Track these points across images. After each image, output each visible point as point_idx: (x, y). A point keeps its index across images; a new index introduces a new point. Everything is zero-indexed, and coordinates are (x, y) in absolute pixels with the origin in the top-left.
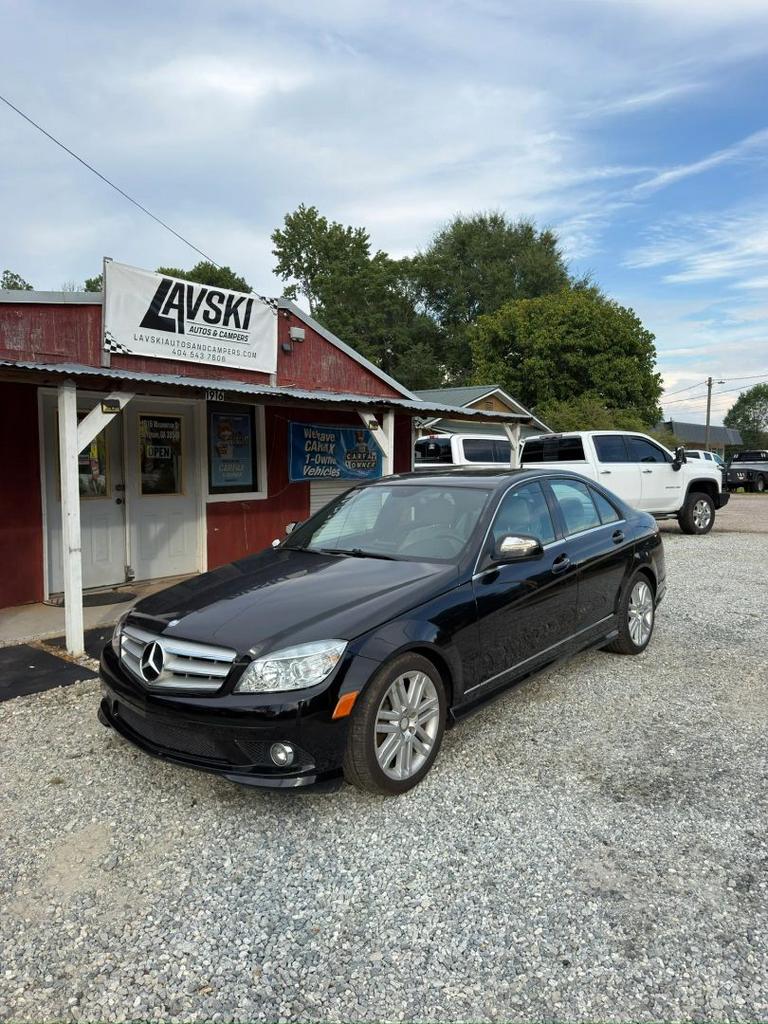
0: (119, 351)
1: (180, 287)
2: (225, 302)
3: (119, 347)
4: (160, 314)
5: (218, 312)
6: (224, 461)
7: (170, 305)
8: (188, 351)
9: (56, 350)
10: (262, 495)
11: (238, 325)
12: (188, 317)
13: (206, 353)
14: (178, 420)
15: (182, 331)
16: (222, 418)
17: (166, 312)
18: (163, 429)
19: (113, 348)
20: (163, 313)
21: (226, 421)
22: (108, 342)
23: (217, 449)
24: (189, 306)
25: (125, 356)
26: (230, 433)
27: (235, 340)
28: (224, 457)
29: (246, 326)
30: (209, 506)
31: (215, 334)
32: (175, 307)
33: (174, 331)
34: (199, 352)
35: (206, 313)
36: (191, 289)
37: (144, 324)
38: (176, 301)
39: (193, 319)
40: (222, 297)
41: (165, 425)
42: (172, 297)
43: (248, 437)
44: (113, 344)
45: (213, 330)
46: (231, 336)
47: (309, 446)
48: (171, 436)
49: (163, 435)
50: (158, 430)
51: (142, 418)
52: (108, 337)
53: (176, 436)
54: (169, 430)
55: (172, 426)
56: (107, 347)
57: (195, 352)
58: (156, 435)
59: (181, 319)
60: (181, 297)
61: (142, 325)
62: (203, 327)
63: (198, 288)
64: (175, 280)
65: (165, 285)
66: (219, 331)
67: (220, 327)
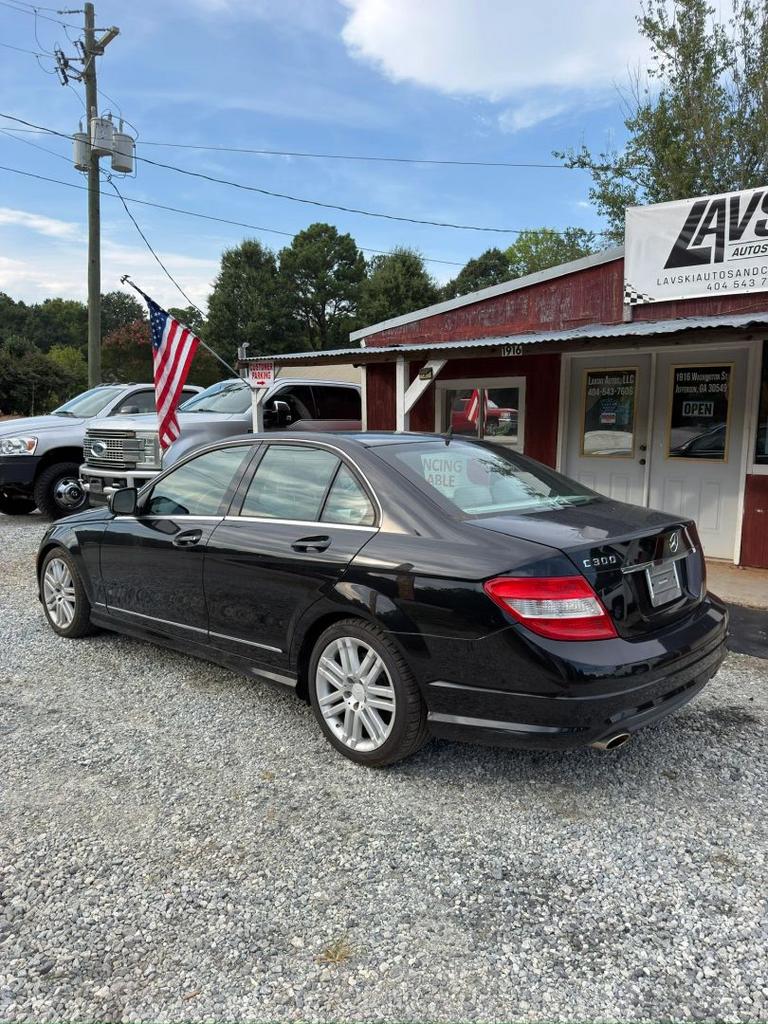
0: (640, 302)
1: (719, 206)
3: (640, 297)
4: (690, 247)
7: (705, 231)
8: (730, 282)
9: (581, 315)
12: (731, 238)
13: (758, 279)
14: (727, 369)
15: (719, 259)
17: (698, 241)
18: (704, 382)
19: (633, 300)
20: (695, 244)
22: (628, 295)
24: (733, 223)
25: (646, 305)
30: (748, 477)
32: (711, 231)
33: (708, 261)
34: (747, 279)
35: (761, 225)
36: (735, 203)
37: (669, 265)
38: (713, 225)
39: (738, 238)
41: (707, 378)
42: (708, 220)
44: (634, 296)
48: (714, 388)
49: (703, 389)
50: (697, 384)
51: (677, 371)
52: (629, 290)
53: (722, 388)
54: (713, 382)
55: (717, 377)
56: (627, 300)
57: (740, 280)
58: (693, 389)
59: (720, 244)
60: (722, 217)
61: (667, 267)
62: (755, 244)
63: (745, 196)
64: (713, 199)
65: (698, 210)
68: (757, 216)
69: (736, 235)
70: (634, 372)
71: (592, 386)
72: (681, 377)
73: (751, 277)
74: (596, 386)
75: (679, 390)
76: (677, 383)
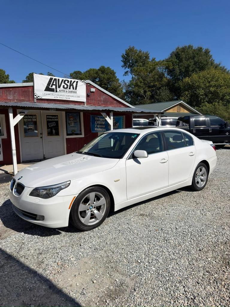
0: (39, 98)
3: (39, 97)
4: (50, 87)
5: (67, 85)
6: (71, 127)
7: (53, 85)
8: (59, 97)
9: (22, 99)
10: (83, 136)
13: (64, 97)
14: (57, 116)
16: (70, 115)
17: (52, 86)
18: (53, 118)
19: (37, 97)
21: (71, 116)
22: (36, 96)
23: (69, 123)
24: (58, 84)
25: (41, 99)
26: (73, 119)
27: (73, 93)
28: (71, 125)
29: (76, 89)
30: (67, 139)
31: (66, 92)
32: (54, 85)
33: (54, 91)
34: (62, 97)
35: (64, 86)
36: (59, 80)
40: (68, 81)
41: (54, 117)
42: (53, 82)
43: (78, 120)
44: (37, 96)
45: (66, 90)
46: (71, 92)
47: (96, 122)
48: (55, 120)
49: (53, 120)
50: (51, 119)
51: (47, 115)
52: (35, 94)
53: (57, 120)
54: (55, 118)
55: (56, 117)
56: (35, 97)
58: (51, 120)
59: (56, 88)
60: (56, 82)
61: (45, 91)
62: (63, 90)
63: (61, 79)
64: (54, 78)
65: (51, 79)
66: (68, 91)
67: (68, 90)
68: (63, 84)
69: (59, 87)
70: (36, 115)
71: (25, 118)
72: (48, 116)
73: (63, 97)
74: (26, 118)
75: (48, 120)
76: (47, 118)
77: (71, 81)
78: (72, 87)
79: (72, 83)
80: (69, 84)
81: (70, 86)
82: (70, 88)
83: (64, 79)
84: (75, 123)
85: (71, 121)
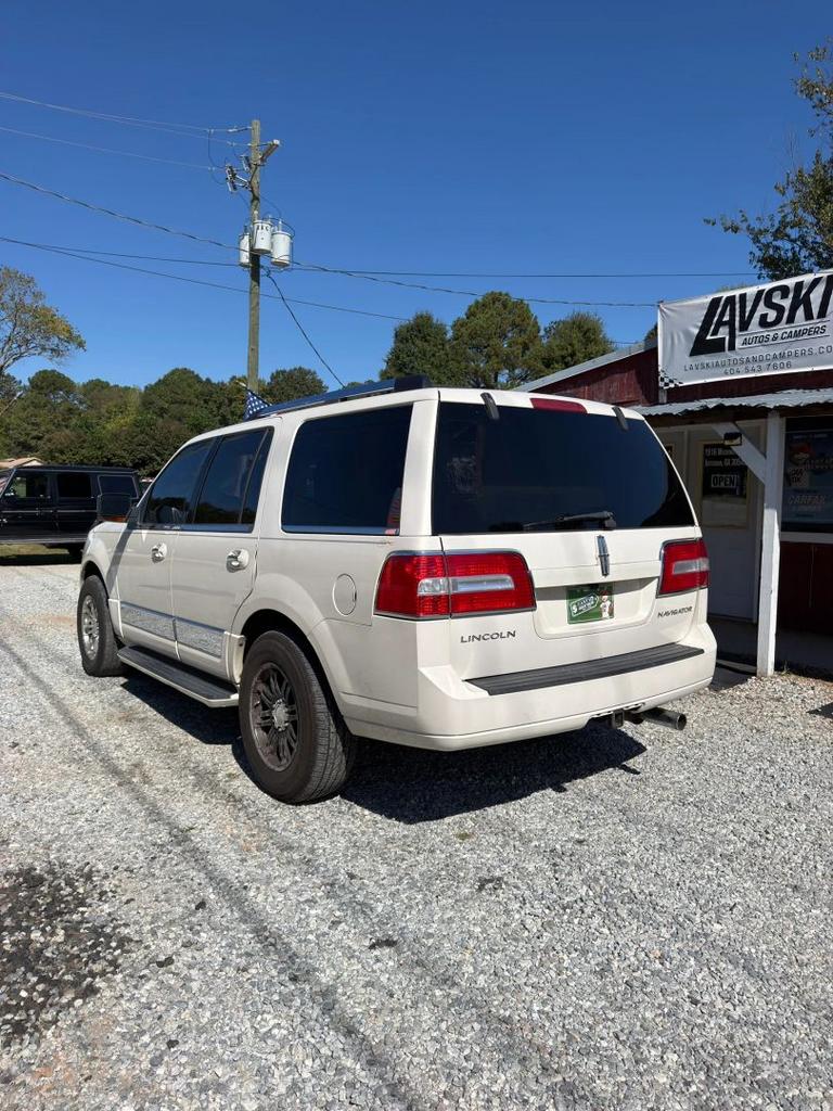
0: (672, 386)
2: (791, 295)
3: (671, 381)
4: (709, 337)
5: (781, 310)
6: (797, 490)
7: (720, 323)
8: (742, 368)
9: (627, 398)
11: (809, 316)
12: (741, 329)
13: (764, 365)
16: (796, 437)
17: (715, 332)
18: (727, 457)
19: (666, 384)
21: (803, 441)
22: (662, 380)
24: (742, 315)
25: (677, 389)
26: (806, 456)
27: (805, 337)
28: (795, 485)
29: (822, 313)
32: (725, 323)
33: (723, 350)
34: (755, 365)
35: (764, 317)
36: (743, 297)
38: (726, 318)
39: (746, 329)
40: (784, 291)
42: (722, 314)
44: (666, 380)
45: (772, 334)
48: (736, 463)
49: (727, 463)
50: (722, 458)
51: (706, 447)
52: (662, 375)
54: (735, 457)
56: (661, 384)
57: (750, 366)
58: (719, 463)
59: (732, 335)
60: (733, 311)
61: (691, 355)
62: (759, 335)
63: (752, 293)
64: (725, 295)
66: (780, 333)
67: (783, 328)
68: (762, 309)
69: (745, 326)
72: (708, 451)
73: (758, 363)
75: (707, 463)
76: (706, 457)
77: (799, 286)
78: (800, 312)
79: (803, 292)
80: (786, 303)
81: (794, 309)
82: (791, 319)
83: (768, 286)
84: (817, 472)
85: (797, 465)
